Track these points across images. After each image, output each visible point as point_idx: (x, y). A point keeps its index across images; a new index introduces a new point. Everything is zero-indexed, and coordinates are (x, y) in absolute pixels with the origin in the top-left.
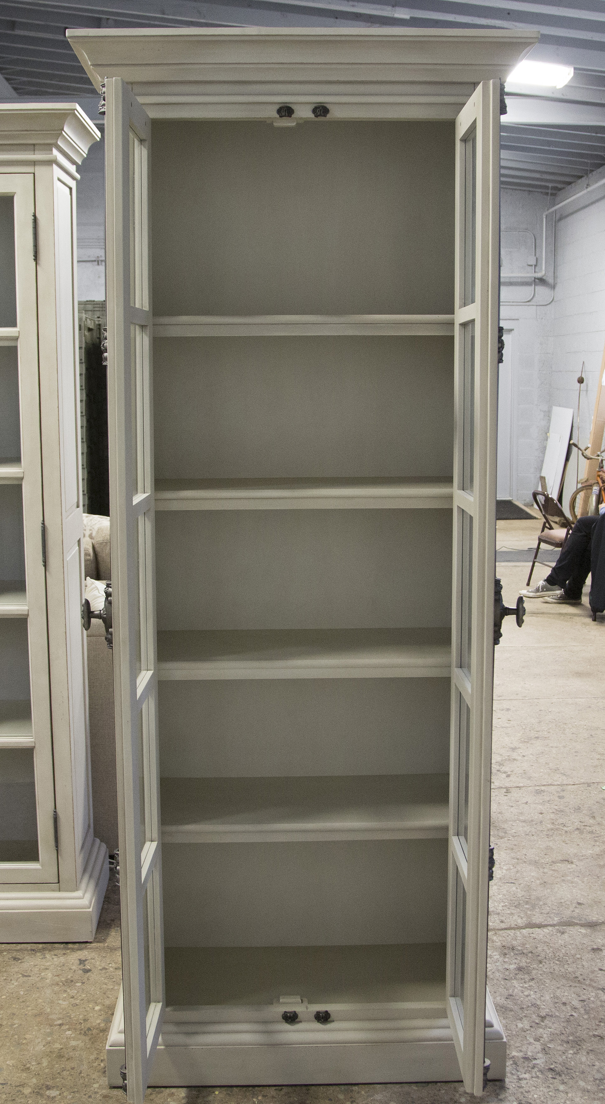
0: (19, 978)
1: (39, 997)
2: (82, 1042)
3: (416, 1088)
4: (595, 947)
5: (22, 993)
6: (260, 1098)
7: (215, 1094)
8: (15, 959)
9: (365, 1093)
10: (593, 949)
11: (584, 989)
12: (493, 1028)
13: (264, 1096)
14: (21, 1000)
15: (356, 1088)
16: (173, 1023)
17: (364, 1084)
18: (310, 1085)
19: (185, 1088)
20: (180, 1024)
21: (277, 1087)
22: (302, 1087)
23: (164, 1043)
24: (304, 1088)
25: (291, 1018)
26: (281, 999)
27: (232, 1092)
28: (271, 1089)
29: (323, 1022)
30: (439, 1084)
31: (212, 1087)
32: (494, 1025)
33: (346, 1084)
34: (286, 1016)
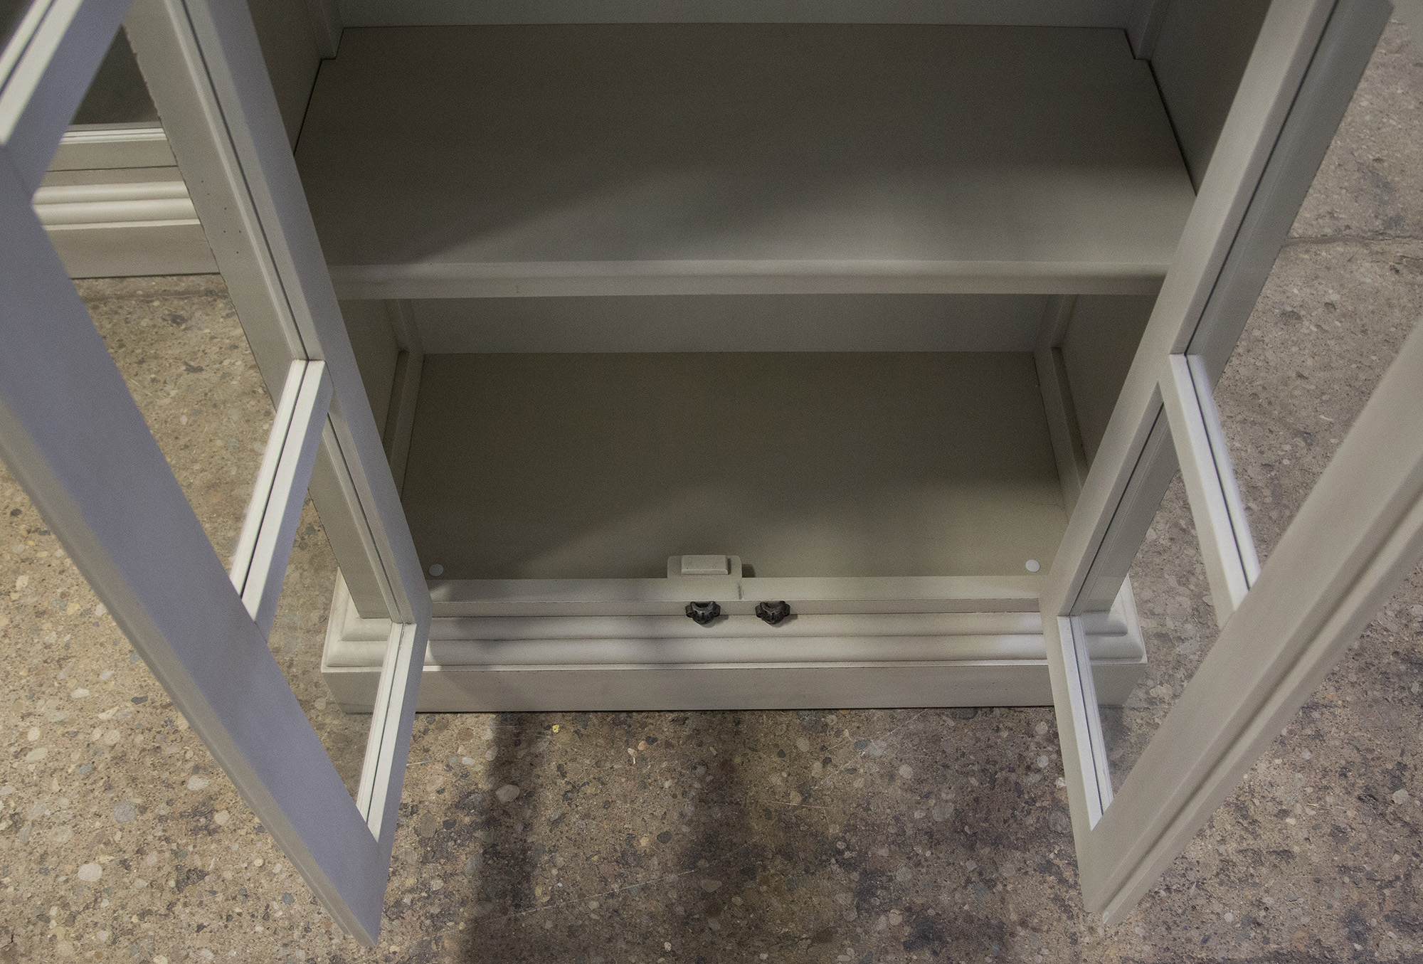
0: (180, 376)
1: (215, 434)
2: (298, 569)
3: (952, 723)
4: (1289, 309)
5: (184, 420)
6: (642, 746)
7: (552, 734)
8: (176, 320)
9: (852, 734)
10: (1284, 314)
11: (1271, 431)
12: (1124, 637)
13: (651, 741)
14: (182, 442)
15: (834, 717)
16: (452, 618)
17: (848, 709)
18: (740, 710)
19: (494, 716)
20: (467, 619)
21: (675, 715)
22: (726, 715)
23: (438, 660)
24: (730, 717)
25: (705, 614)
26: (683, 565)
27: (586, 729)
28: (663, 718)
29: (773, 622)
30: (997, 711)
31: (547, 712)
32: (1129, 631)
33: (814, 710)
34: (695, 609)
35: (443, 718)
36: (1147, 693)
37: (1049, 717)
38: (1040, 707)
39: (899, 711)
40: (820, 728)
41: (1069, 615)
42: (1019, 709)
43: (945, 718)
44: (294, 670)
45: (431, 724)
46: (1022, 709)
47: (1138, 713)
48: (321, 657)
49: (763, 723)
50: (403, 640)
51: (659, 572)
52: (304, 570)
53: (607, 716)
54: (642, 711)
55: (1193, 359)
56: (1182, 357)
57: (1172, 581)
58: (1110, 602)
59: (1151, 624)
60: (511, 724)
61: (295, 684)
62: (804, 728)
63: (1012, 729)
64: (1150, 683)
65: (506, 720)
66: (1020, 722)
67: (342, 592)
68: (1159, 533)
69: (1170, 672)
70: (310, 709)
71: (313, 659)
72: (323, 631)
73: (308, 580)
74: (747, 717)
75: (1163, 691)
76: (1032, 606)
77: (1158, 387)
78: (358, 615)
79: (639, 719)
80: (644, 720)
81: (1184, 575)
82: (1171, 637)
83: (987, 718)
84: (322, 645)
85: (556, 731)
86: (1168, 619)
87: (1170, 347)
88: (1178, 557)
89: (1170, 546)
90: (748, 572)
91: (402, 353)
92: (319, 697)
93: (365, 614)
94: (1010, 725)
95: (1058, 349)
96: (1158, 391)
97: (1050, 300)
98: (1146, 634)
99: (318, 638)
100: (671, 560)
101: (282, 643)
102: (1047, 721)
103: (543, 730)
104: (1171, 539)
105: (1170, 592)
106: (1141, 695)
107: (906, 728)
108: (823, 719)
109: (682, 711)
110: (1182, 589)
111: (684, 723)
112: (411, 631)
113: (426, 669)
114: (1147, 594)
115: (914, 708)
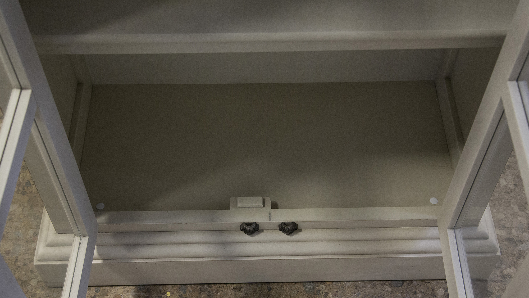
2: (20, 206)
3: (389, 289)
7: (167, 297)
12: (487, 241)
15: (323, 286)
16: (110, 233)
17: (331, 281)
18: (271, 283)
19: (133, 287)
20: (117, 234)
21: (235, 286)
22: (263, 285)
23: (101, 256)
24: (265, 286)
25: (251, 229)
26: (238, 202)
27: (185, 294)
28: (228, 288)
29: (288, 233)
30: (415, 283)
31: (164, 285)
32: (490, 237)
33: (312, 282)
34: (245, 227)
35: (105, 289)
36: (502, 272)
37: (444, 286)
38: (439, 280)
39: (360, 282)
40: (316, 293)
41: (454, 228)
42: (427, 281)
43: (385, 286)
44: (19, 263)
45: (98, 293)
46: (429, 281)
47: (496, 284)
48: (34, 255)
49: (284, 290)
50: (81, 245)
51: (225, 206)
52: (25, 207)
53: (197, 287)
54: (217, 284)
55: (522, 83)
56: (515, 83)
57: (516, 209)
58: (478, 221)
59: (503, 233)
60: (143, 292)
61: (19, 271)
62: (307, 292)
63: (423, 293)
64: (503, 266)
65: (140, 289)
66: (428, 288)
67: (46, 219)
68: (508, 181)
69: (515, 260)
70: (27, 285)
71: (30, 257)
72: (36, 240)
73: (27, 213)
74: (275, 286)
75: (510, 271)
76: (433, 224)
77: (501, 101)
78: (55, 232)
79: (215, 288)
80: (218, 288)
81: (523, 205)
82: (515, 240)
83: (409, 287)
84: (35, 249)
85: (169, 295)
86: (513, 230)
87: (508, 77)
88: (519, 195)
89: (514, 188)
90: (274, 206)
91: (79, 84)
92: (33, 279)
93: (59, 231)
94: (423, 290)
95: (448, 79)
96: (501, 103)
97: (444, 51)
98: (499, 238)
99: (33, 245)
100: (232, 200)
101: (11, 248)
102: (444, 288)
103: (161, 295)
104: (515, 185)
105: (514, 215)
106: (498, 273)
107: (364, 292)
108: (317, 287)
109: (239, 283)
110: (521, 213)
111: (240, 290)
112: (85, 241)
113: (94, 262)
114: (501, 216)
115: (368, 281)
